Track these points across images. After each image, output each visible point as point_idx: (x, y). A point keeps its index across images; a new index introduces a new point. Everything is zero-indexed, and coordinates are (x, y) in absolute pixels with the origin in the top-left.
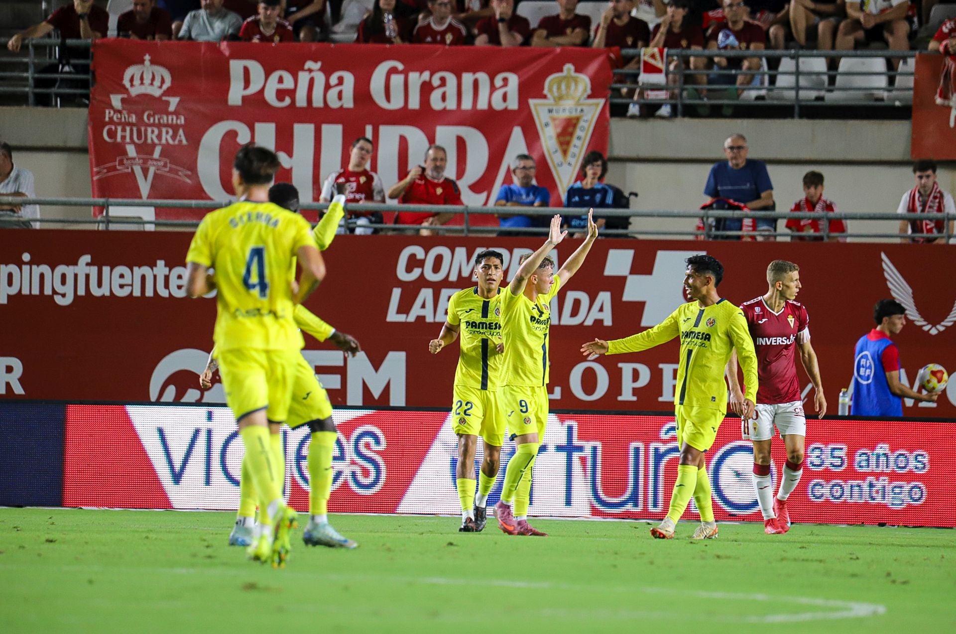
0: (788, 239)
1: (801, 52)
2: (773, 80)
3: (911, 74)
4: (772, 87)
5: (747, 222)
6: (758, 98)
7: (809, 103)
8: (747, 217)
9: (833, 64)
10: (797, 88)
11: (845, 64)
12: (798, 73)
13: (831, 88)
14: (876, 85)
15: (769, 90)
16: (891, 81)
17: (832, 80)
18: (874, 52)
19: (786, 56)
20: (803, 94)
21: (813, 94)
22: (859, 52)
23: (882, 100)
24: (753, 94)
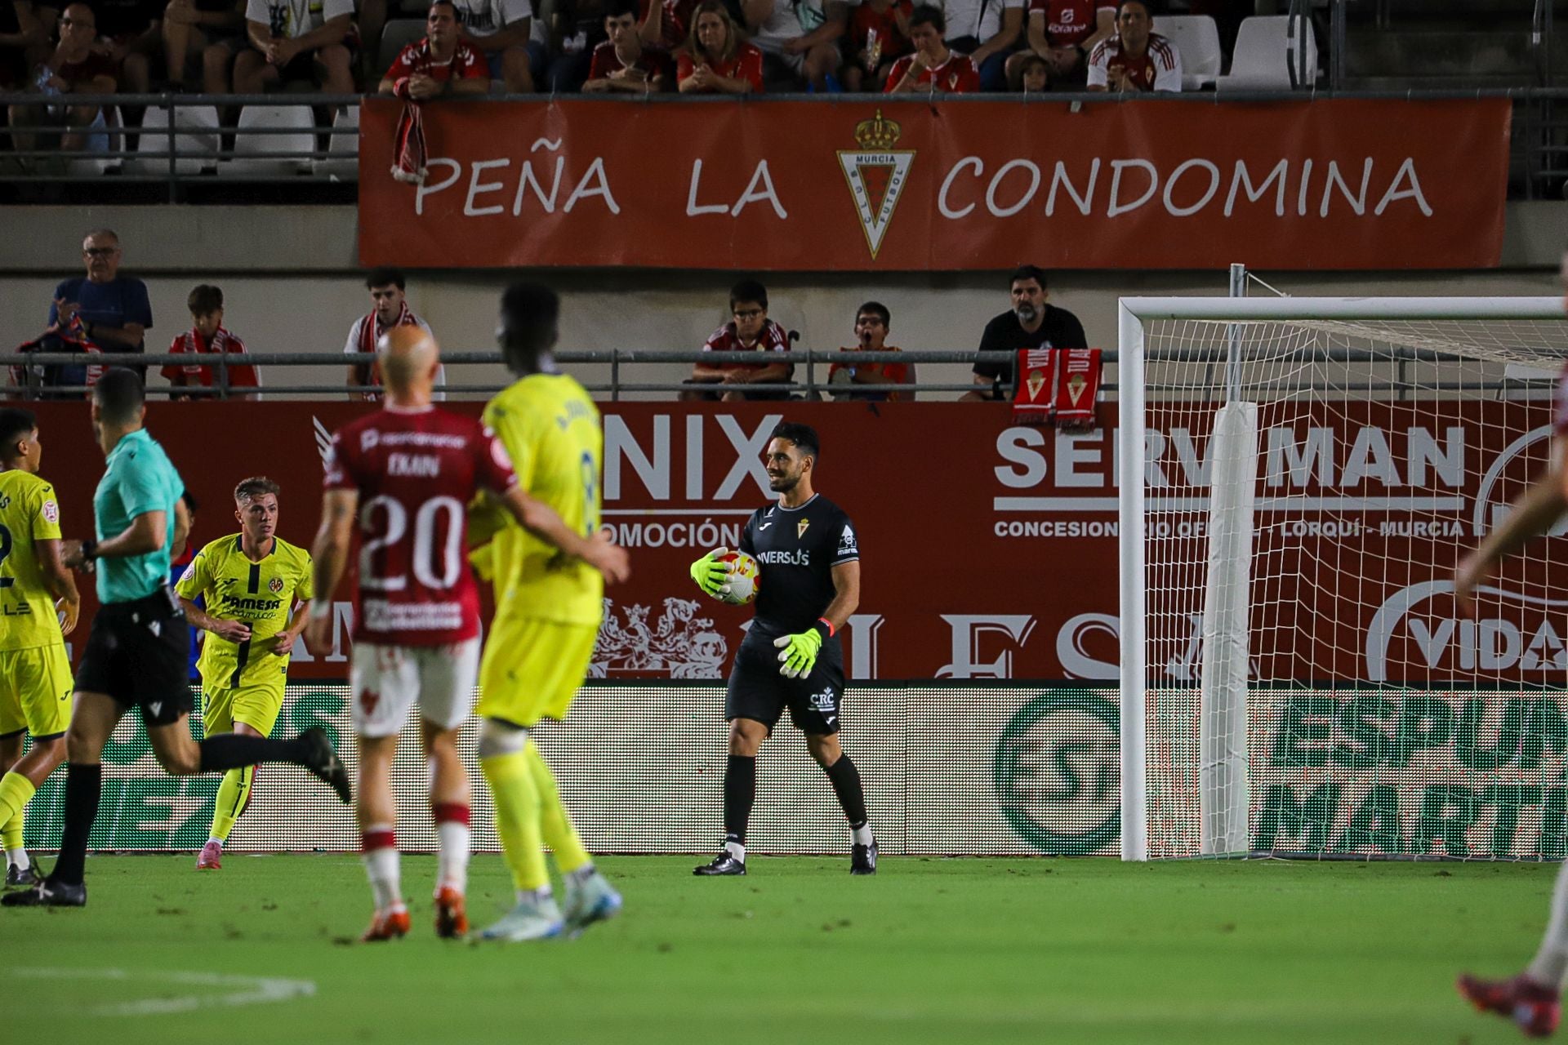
0: (166, 397)
1: (177, 97)
2: (133, 143)
3: (354, 131)
4: (132, 153)
5: (94, 370)
6: (110, 171)
7: (192, 179)
8: (95, 361)
9: (230, 116)
10: (173, 154)
11: (249, 116)
12: (172, 131)
13: (227, 153)
14: (299, 149)
15: (126, 158)
16: (323, 142)
17: (228, 142)
18: (293, 97)
19: (153, 104)
20: (181, 163)
21: (199, 164)
22: (269, 97)
23: (308, 172)
24: (102, 164)
